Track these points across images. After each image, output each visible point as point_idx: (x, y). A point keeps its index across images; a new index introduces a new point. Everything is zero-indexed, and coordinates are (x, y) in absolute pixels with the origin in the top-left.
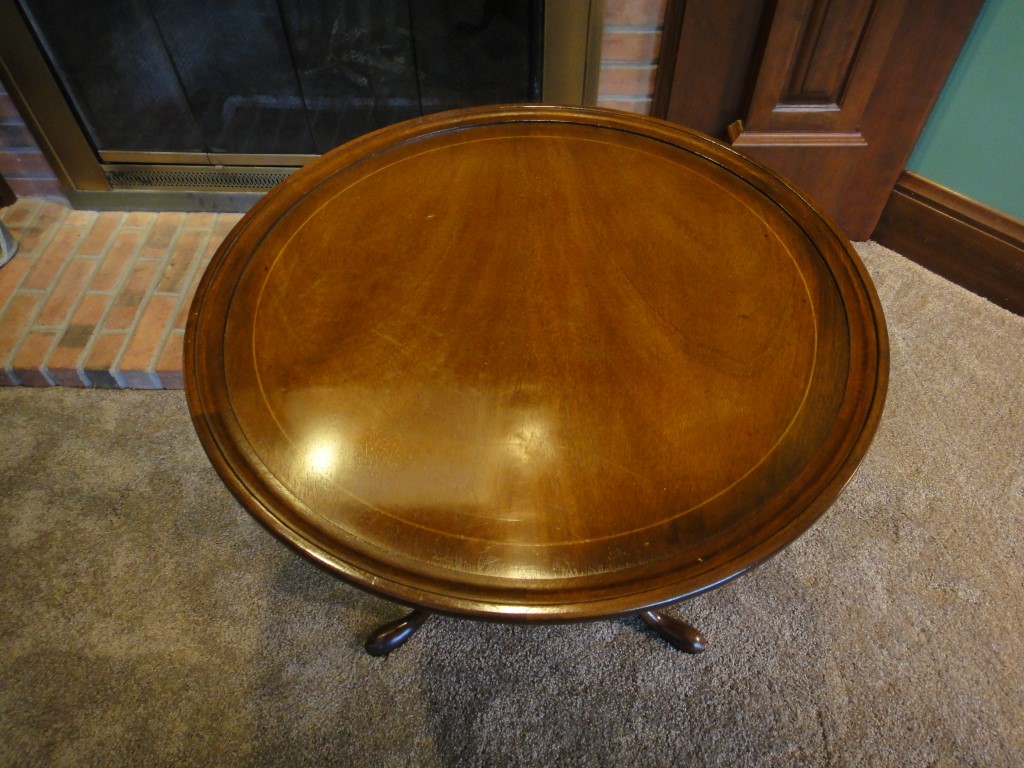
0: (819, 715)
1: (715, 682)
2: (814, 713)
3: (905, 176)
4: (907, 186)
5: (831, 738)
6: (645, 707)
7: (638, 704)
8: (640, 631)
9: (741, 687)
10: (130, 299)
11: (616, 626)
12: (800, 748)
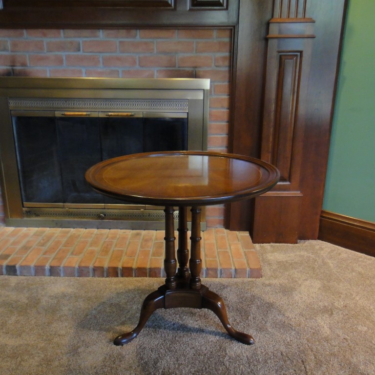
0: (302, 361)
1: (259, 352)
2: (300, 361)
3: (323, 212)
4: (324, 215)
5: (308, 367)
6: (230, 359)
7: (227, 358)
8: (228, 338)
9: (270, 353)
10: (26, 248)
11: (217, 337)
12: (295, 371)
